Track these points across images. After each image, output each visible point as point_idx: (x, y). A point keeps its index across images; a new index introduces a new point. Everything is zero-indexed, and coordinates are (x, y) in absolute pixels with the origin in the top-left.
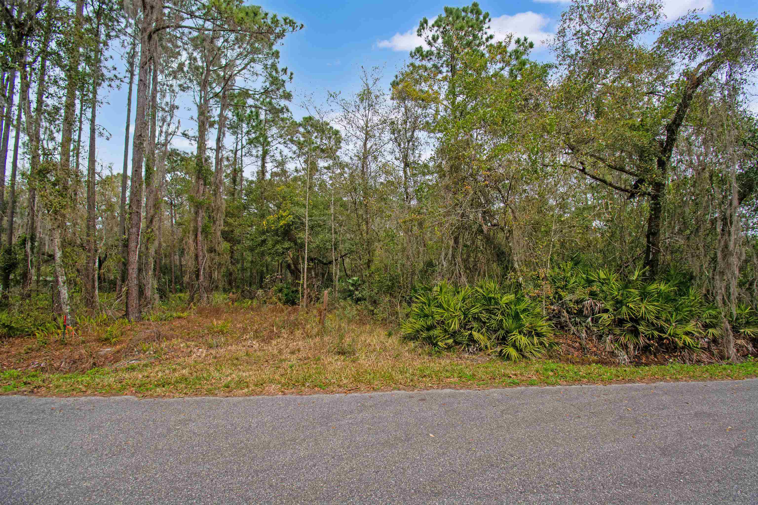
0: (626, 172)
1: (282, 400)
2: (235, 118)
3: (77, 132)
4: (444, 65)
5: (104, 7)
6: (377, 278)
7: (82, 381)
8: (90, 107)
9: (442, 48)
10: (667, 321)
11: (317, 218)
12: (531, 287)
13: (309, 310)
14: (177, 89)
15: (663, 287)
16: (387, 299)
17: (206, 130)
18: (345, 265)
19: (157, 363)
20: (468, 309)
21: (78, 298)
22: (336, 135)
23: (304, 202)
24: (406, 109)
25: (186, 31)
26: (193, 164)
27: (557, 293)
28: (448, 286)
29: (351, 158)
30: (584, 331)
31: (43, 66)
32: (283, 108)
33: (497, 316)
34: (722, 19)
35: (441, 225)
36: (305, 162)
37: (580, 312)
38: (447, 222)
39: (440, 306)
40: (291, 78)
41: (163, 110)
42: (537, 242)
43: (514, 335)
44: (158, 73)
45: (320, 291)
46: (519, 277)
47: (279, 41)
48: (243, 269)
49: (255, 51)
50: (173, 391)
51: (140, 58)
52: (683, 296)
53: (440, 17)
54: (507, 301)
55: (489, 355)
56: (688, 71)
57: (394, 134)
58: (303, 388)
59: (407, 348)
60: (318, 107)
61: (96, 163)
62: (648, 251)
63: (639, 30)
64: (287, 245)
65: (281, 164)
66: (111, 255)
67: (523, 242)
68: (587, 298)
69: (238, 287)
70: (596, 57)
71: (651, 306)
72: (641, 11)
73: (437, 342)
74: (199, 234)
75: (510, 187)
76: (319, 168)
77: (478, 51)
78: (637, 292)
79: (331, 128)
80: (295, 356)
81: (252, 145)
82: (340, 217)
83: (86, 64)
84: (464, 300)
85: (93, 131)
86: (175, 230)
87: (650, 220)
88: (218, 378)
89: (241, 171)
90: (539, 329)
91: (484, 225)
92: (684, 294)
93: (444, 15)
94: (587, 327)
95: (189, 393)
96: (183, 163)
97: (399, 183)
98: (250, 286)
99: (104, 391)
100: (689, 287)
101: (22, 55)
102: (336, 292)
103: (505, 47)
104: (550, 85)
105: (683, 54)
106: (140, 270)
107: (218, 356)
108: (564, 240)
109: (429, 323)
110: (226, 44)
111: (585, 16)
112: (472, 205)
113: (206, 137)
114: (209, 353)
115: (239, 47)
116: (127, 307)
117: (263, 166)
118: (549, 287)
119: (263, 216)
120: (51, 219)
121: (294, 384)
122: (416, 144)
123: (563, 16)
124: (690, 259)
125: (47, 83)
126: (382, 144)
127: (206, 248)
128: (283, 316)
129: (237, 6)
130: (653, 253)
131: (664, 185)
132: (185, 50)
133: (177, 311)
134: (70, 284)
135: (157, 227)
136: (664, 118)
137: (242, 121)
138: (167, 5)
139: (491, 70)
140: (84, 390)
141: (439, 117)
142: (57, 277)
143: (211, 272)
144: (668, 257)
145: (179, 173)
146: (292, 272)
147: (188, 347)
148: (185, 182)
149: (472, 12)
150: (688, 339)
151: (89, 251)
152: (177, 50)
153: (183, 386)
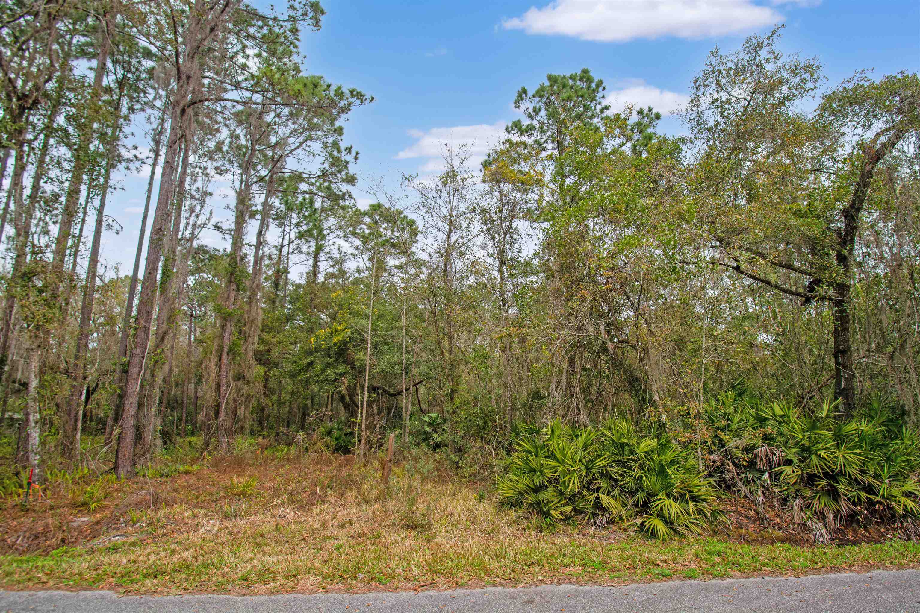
0: (796, 270)
1: (323, 601)
2: (283, 206)
3: (79, 226)
4: (549, 141)
5: (129, 75)
6: (463, 414)
7: (43, 566)
8: (98, 195)
9: (546, 121)
10: (876, 476)
11: (383, 333)
12: (680, 428)
13: (368, 462)
14: (212, 172)
15: (864, 427)
16: (478, 445)
17: (245, 221)
18: (420, 397)
19: (149, 541)
20: (592, 461)
21: (53, 444)
22: (411, 225)
23: (367, 311)
24: (501, 194)
25: (229, 104)
26: (225, 263)
27: (716, 436)
28: (562, 426)
29: (430, 255)
30: (760, 493)
31: (45, 145)
32: (344, 194)
33: (634, 470)
34: (900, 80)
35: (550, 341)
36: (369, 260)
37: (752, 464)
38: (558, 338)
39: (552, 456)
40: (356, 159)
41: (193, 197)
42: (682, 365)
43: (660, 499)
44: (190, 153)
45: (383, 434)
46: (661, 414)
47: (344, 116)
48: (280, 403)
49: (313, 127)
50: (168, 585)
51: (168, 135)
52: (895, 439)
53: (542, 86)
54: (646, 449)
55: (625, 530)
56: (863, 143)
57: (486, 224)
58: (354, 582)
59: (506, 520)
60: (389, 193)
61: (99, 265)
62: (838, 376)
63: (794, 95)
64: (341, 369)
65: (339, 262)
66: (103, 383)
67: (664, 364)
68: (760, 444)
69: (271, 427)
70: (742, 129)
71: (852, 455)
72: (794, 72)
73: (549, 510)
74: (225, 356)
75: (641, 291)
76: (388, 268)
77: (591, 124)
78: (829, 434)
79: (406, 217)
80: (345, 532)
81: (303, 240)
82: (414, 331)
83: (100, 142)
84: (585, 447)
85: (99, 222)
86: (193, 349)
87: (836, 333)
88: (233, 565)
89: (286, 271)
90: (695, 490)
91: (608, 342)
92: (896, 438)
93: (547, 83)
94: (763, 487)
95: (191, 589)
96: (212, 262)
97: (493, 287)
98: (288, 426)
99: (71, 583)
100: (901, 426)
101: (20, 132)
102: (407, 435)
103: (625, 119)
104: (685, 164)
105: (854, 123)
106: (140, 405)
107: (235, 530)
108: (720, 362)
109: (537, 482)
110: (277, 119)
111: (724, 81)
112: (591, 315)
113: (245, 231)
114: (223, 526)
115: (294, 123)
116: (117, 457)
117: (315, 265)
118: (705, 428)
119: (311, 330)
120: (30, 337)
121: (342, 576)
122: (515, 236)
123: (695, 82)
124: (898, 387)
125: (48, 165)
126: (470, 237)
127: (231, 374)
128: (332, 470)
129: (293, 77)
130: (846, 379)
131: (849, 286)
132: (226, 125)
133: (184, 462)
134: (44, 424)
135: (169, 346)
136: (837, 200)
137: (292, 210)
138: (207, 74)
139: (608, 147)
140: (45, 580)
141: (544, 202)
142: (27, 414)
143: (236, 407)
144: (867, 384)
145: (205, 276)
146: (346, 407)
147: (195, 516)
148: (212, 286)
149: (581, 79)
150: (910, 504)
151: (75, 379)
152: (216, 126)
153: (184, 576)
